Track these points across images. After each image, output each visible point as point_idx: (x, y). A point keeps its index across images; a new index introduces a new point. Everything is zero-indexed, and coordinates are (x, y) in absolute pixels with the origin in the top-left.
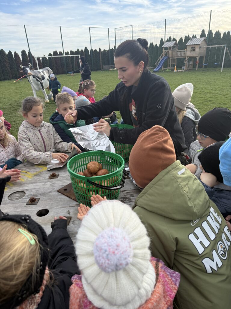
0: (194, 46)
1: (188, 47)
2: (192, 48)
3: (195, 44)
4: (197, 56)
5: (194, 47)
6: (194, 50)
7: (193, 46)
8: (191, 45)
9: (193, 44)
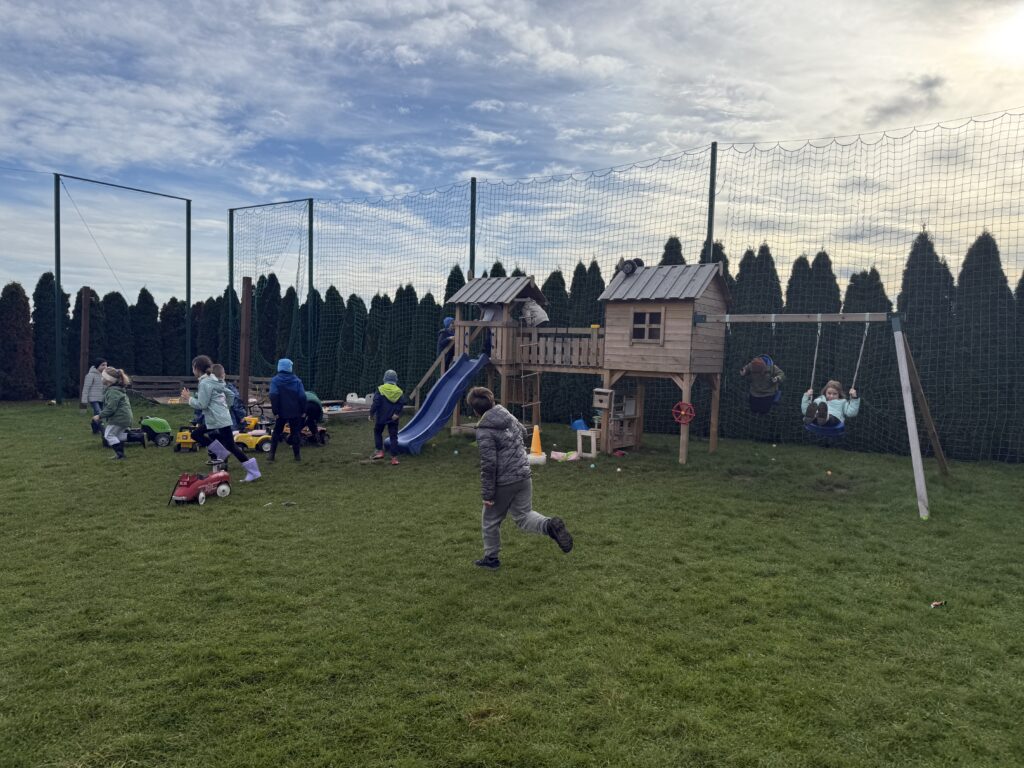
0: (654, 310)
1: (610, 314)
2: (639, 318)
3: (660, 294)
4: (680, 375)
5: (655, 318)
6: (654, 334)
7: (649, 310)
8: (631, 301)
9: (646, 295)
